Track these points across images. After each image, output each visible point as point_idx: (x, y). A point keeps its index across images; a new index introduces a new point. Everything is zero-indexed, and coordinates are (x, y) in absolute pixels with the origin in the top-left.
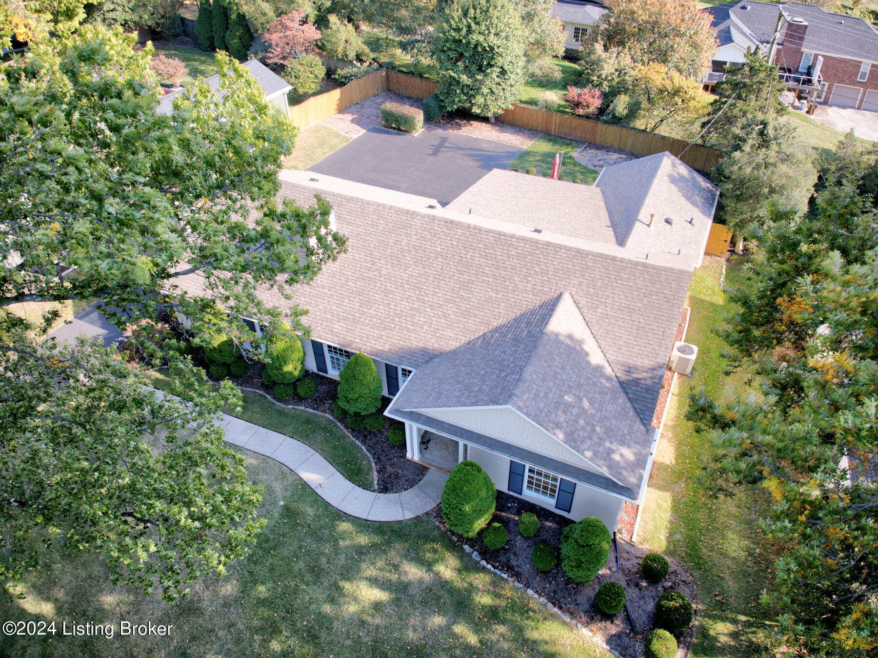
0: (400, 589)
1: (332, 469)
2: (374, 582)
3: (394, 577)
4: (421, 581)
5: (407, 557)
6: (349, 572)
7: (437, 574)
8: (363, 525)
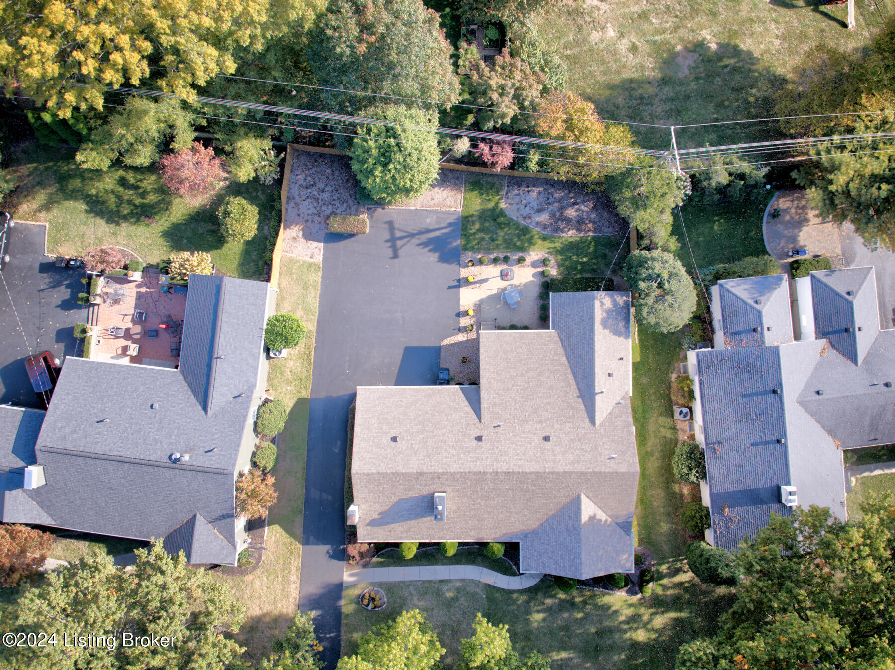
0: (549, 610)
1: (495, 573)
2: (538, 612)
3: (545, 607)
4: (555, 604)
5: (546, 597)
6: (528, 612)
7: (560, 599)
8: (521, 592)
